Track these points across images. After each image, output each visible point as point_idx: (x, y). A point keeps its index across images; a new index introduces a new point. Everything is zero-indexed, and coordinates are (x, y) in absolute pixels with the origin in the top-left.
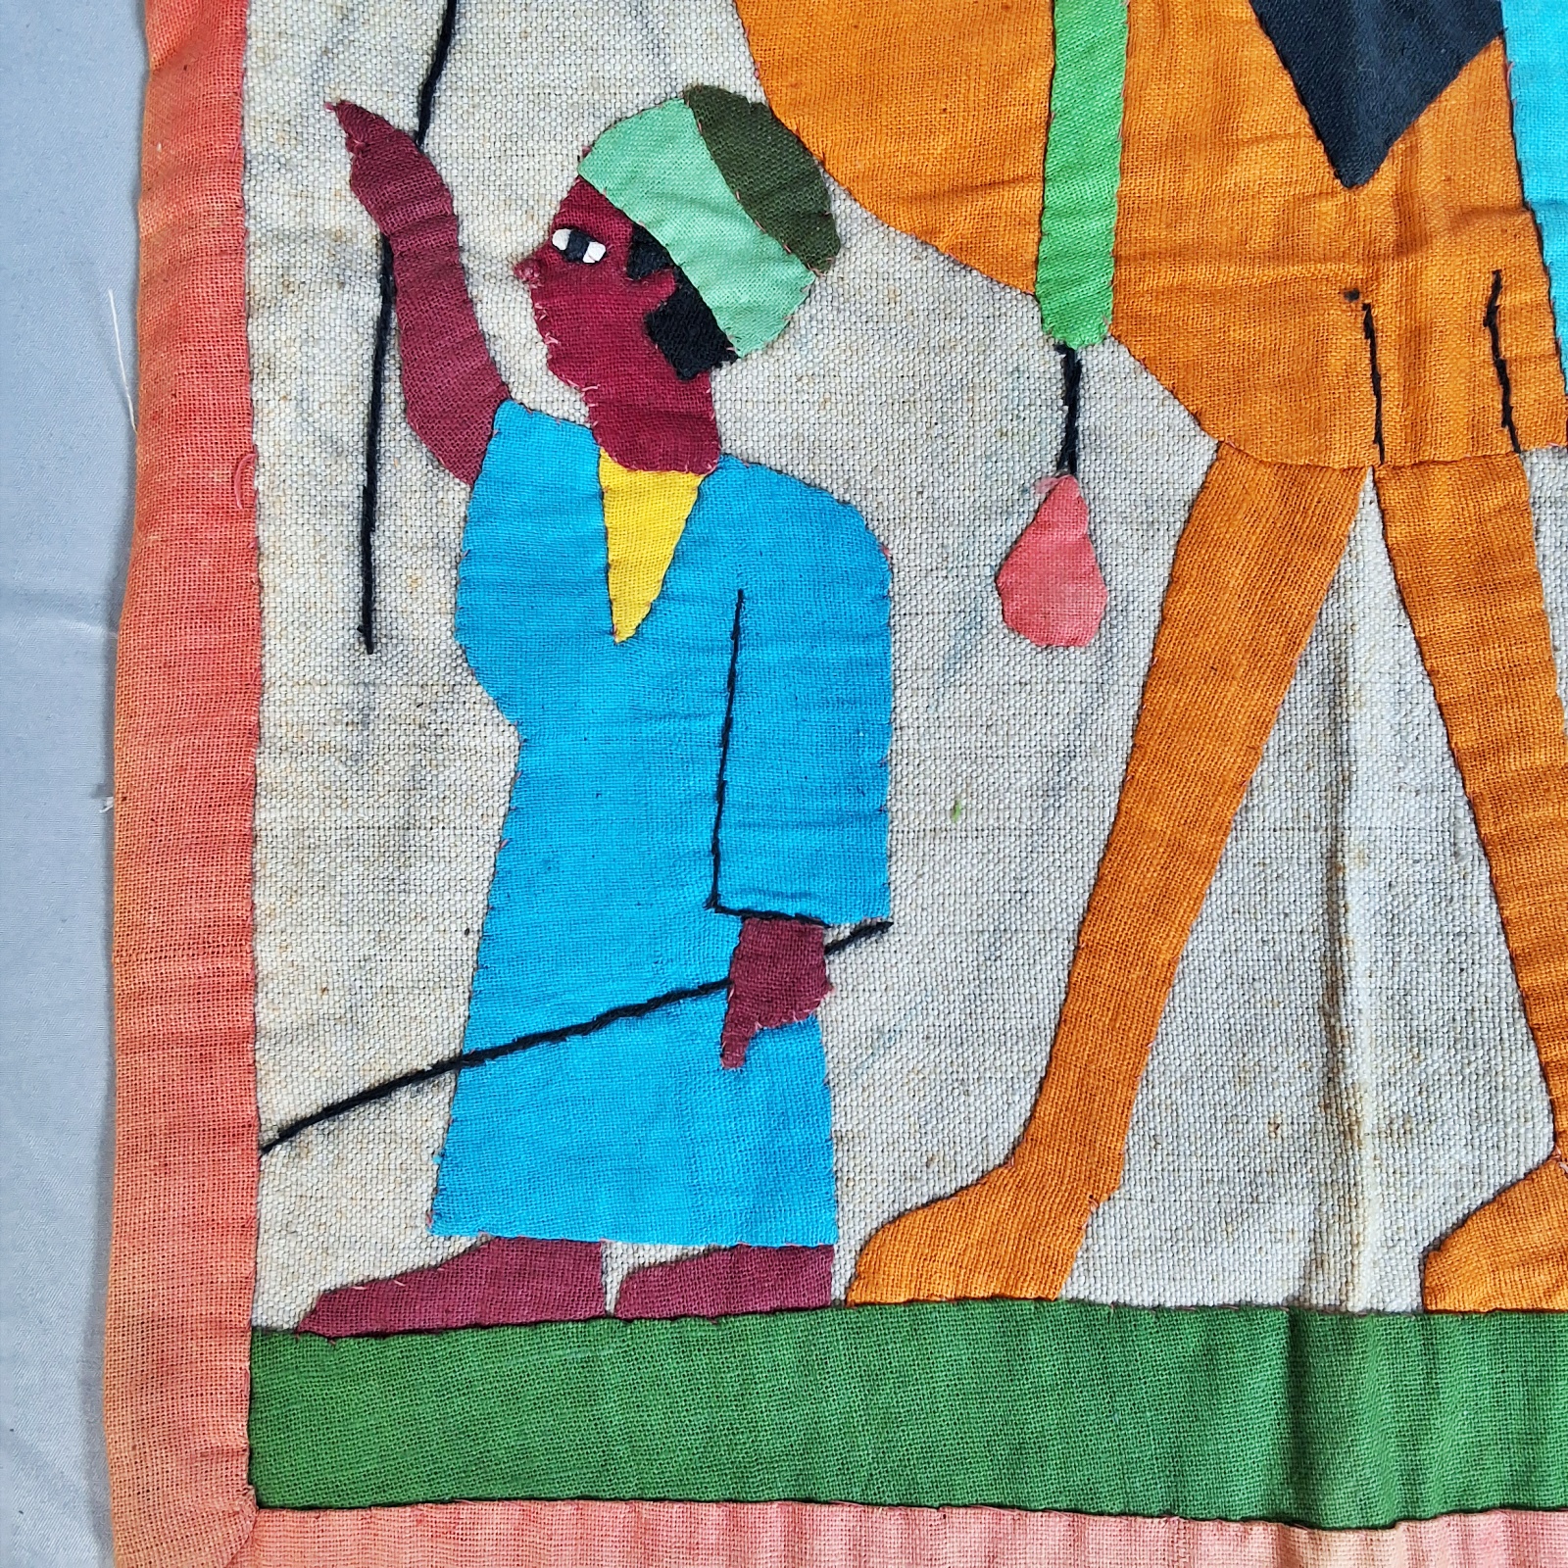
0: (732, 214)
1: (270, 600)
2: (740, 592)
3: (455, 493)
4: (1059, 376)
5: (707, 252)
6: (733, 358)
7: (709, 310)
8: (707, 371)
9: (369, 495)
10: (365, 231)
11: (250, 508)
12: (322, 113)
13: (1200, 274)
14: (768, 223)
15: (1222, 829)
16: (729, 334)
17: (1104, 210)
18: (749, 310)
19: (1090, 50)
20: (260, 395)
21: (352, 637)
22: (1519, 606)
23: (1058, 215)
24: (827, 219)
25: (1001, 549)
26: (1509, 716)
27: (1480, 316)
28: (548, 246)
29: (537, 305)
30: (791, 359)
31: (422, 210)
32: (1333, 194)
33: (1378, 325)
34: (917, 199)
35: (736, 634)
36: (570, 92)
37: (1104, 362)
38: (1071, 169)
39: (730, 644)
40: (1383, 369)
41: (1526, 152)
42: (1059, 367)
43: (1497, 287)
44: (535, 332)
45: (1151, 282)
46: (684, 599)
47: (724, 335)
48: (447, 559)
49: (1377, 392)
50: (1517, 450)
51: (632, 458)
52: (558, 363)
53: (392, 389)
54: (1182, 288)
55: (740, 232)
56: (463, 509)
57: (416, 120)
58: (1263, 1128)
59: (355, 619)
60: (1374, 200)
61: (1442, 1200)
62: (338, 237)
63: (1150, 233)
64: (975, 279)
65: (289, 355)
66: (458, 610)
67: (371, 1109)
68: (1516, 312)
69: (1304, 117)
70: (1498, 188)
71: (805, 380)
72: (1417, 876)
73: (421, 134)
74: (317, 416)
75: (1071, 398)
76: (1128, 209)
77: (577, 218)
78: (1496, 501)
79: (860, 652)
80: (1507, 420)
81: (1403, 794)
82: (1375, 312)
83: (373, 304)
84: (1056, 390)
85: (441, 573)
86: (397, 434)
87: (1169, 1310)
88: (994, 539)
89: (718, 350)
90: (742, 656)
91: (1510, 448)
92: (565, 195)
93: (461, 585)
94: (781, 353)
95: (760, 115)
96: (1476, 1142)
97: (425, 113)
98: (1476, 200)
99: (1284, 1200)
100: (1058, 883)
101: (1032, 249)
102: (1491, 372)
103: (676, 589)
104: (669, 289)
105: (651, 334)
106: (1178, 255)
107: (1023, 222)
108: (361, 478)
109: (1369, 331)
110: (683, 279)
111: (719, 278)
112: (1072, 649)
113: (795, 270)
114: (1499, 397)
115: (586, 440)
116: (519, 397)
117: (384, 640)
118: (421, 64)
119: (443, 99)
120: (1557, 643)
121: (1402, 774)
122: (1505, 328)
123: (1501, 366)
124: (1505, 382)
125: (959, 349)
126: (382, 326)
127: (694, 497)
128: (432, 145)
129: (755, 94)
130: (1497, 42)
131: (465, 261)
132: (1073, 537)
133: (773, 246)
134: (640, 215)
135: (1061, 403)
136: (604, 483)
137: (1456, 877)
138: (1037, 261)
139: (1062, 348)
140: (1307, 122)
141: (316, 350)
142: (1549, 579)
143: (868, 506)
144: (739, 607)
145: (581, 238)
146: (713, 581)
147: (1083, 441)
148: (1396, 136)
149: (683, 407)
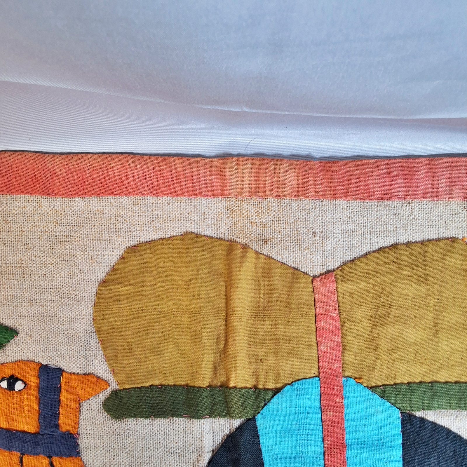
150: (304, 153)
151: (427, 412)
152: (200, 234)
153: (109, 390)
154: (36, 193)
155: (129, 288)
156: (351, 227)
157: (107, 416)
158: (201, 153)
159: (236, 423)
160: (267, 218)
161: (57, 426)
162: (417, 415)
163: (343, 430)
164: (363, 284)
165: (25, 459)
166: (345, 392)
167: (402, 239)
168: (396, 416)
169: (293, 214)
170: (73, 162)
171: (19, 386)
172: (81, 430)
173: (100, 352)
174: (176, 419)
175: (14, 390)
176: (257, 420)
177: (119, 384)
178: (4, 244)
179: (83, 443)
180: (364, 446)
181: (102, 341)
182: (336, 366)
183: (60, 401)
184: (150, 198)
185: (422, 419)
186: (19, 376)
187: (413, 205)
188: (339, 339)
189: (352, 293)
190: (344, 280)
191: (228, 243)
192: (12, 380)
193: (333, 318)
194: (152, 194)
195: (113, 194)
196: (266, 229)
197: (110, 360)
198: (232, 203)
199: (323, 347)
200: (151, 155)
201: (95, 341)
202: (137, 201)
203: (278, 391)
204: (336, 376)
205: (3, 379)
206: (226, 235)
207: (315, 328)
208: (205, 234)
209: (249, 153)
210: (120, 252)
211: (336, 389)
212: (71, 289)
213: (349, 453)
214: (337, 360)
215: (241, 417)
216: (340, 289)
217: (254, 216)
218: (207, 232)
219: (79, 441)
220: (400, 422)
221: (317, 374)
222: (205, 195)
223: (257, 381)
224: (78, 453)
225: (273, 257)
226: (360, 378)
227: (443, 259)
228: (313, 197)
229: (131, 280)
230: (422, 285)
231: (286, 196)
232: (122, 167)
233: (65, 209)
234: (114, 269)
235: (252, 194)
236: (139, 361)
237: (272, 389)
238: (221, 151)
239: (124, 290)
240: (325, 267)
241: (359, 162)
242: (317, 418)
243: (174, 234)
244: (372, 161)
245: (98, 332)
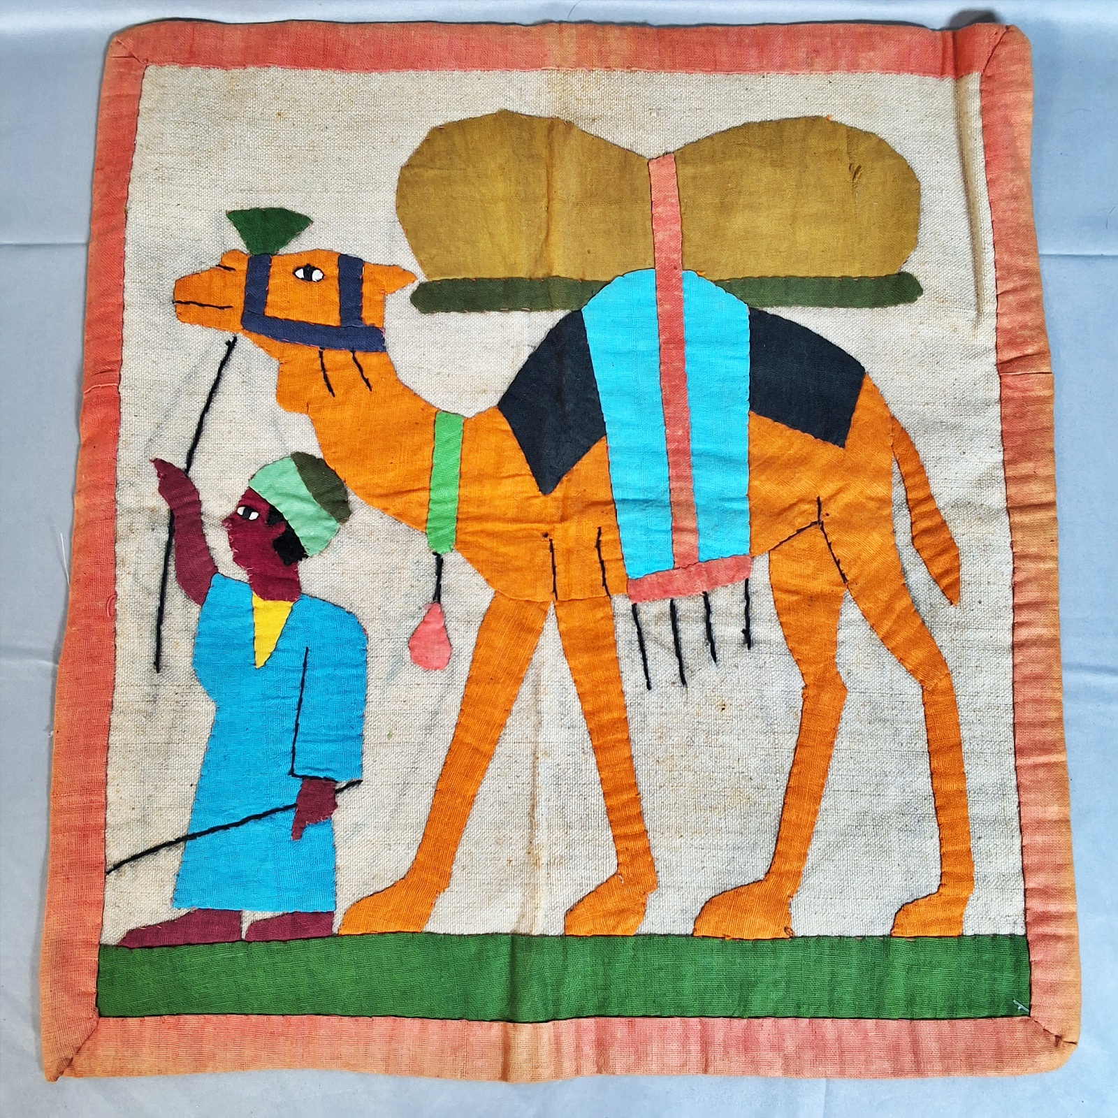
0: (309, 501)
1: (119, 652)
2: (307, 648)
3: (195, 609)
4: (435, 564)
5: (299, 515)
6: (307, 557)
7: (298, 538)
8: (297, 562)
9: (161, 610)
10: (163, 507)
11: (114, 616)
12: (148, 464)
13: (489, 526)
14: (325, 505)
15: (495, 742)
16: (305, 547)
17: (453, 501)
18: (313, 538)
19: (448, 441)
20: (119, 572)
21: (151, 666)
22: (607, 656)
23: (436, 502)
24: (345, 503)
25: (411, 631)
26: (604, 698)
27: (594, 544)
28: (236, 513)
29: (230, 537)
30: (329, 557)
31: (186, 499)
32: (538, 497)
33: (555, 547)
34: (381, 496)
35: (305, 665)
36: (246, 454)
37: (453, 559)
38: (440, 486)
39: (302, 668)
40: (556, 564)
41: (614, 480)
42: (434, 561)
43: (599, 534)
44: (229, 547)
45: (470, 529)
46: (283, 651)
47: (303, 548)
48: (191, 635)
49: (554, 573)
50: (609, 595)
51: (265, 595)
52: (237, 559)
53: (172, 569)
54: (482, 531)
55: (312, 508)
56: (198, 615)
57: (186, 465)
58: (505, 863)
59: (152, 659)
60: (556, 499)
61: (574, 891)
62: (153, 510)
63: (471, 510)
64: (403, 526)
65: (132, 557)
66: (194, 656)
67: (150, 857)
68: (607, 542)
69: (528, 468)
70: (603, 495)
71: (335, 565)
72: (569, 761)
73: (187, 470)
74: (141, 580)
75: (439, 573)
76: (461, 500)
77: (248, 502)
78: (600, 614)
79: (354, 671)
80: (604, 584)
81: (563, 729)
82: (553, 542)
83: (165, 537)
84: (433, 570)
85: (188, 641)
86: (173, 587)
87: (465, 936)
88: (408, 627)
89: (301, 553)
90: (307, 673)
91: (606, 594)
92: (243, 493)
93: (196, 645)
94: (326, 555)
95: (320, 462)
96: (588, 868)
97: (189, 462)
98: (595, 498)
99: (511, 891)
100: (429, 764)
101: (425, 515)
102: (599, 565)
103: (280, 646)
104: (283, 529)
105: (275, 548)
106: (480, 518)
107: (422, 505)
108: (158, 603)
109: (552, 549)
110: (289, 526)
111: (302, 526)
112: (438, 671)
113: (332, 523)
114: (601, 574)
115: (247, 588)
116: (221, 572)
117: (164, 667)
118: (189, 443)
119: (197, 456)
120: (622, 670)
121: (562, 721)
122: (603, 549)
123: (602, 562)
124: (603, 569)
125: (395, 554)
126: (169, 544)
127: (290, 610)
128: (191, 474)
129: (319, 455)
130: (604, 438)
131: (203, 519)
132: (439, 626)
133: (324, 513)
134: (272, 501)
135: (435, 574)
136: (254, 605)
137: (583, 762)
138: (427, 520)
139: (435, 554)
140: (529, 469)
141: (142, 555)
142: (620, 644)
143: (359, 613)
144: (306, 653)
145: (249, 510)
146: (297, 643)
147: (443, 589)
148: (563, 475)
149: (286, 576)
150: (639, 19)
151: (780, 308)
152: (517, 113)
153: (417, 284)
154: (328, 66)
155: (436, 172)
156: (695, 104)
157: (415, 310)
158: (516, 22)
159: (559, 315)
160: (594, 93)
161: (361, 319)
162: (768, 312)
163: (682, 325)
164: (708, 168)
165: (325, 353)
166: (685, 285)
167: (756, 118)
168: (743, 312)
169: (625, 88)
170: (368, 33)
171: (317, 275)
172: (386, 325)
173: (404, 244)
174: (493, 313)
175: (311, 280)
176: (583, 312)
177: (428, 276)
178: (294, 125)
179: (390, 338)
180: (708, 342)
181: (407, 232)
182: (675, 256)
183: (362, 293)
184: (457, 73)
185: (774, 316)
186: (316, 266)
187: (768, 78)
188: (679, 228)
189: (694, 178)
190: (685, 162)
191: (550, 121)
192: (309, 270)
193: (672, 205)
194: (460, 67)
195: (415, 68)
196: (593, 106)
197: (416, 250)
198: (553, 75)
199: (659, 236)
200: (458, 23)
201: (399, 229)
202: (442, 75)
203: (608, 283)
204: (676, 268)
205: (298, 268)
206: (547, 112)
207: (651, 215)
208: (523, 113)
209: (573, 20)
210: (424, 134)
211: (674, 281)
212: (370, 174)
213: (688, 350)
214: (675, 251)
215: (564, 308)
216: (679, 172)
217: (580, 92)
218: (525, 110)
219: (385, 336)
220: (748, 318)
221: (653, 266)
222: (522, 68)
223: (584, 274)
224: (384, 348)
225: (602, 137)
226: (701, 272)
227: (804, 140)
228: (648, 68)
229: (438, 164)
230: (778, 170)
231: (617, 67)
232: (425, 36)
233: (361, 85)
234: (418, 152)
235: (579, 64)
236: (450, 252)
237: (601, 282)
238: (539, 19)
239: (431, 173)
240: (664, 148)
241: (704, 29)
242: (653, 311)
243: (487, 113)
244: (719, 28)
245: (402, 221)
